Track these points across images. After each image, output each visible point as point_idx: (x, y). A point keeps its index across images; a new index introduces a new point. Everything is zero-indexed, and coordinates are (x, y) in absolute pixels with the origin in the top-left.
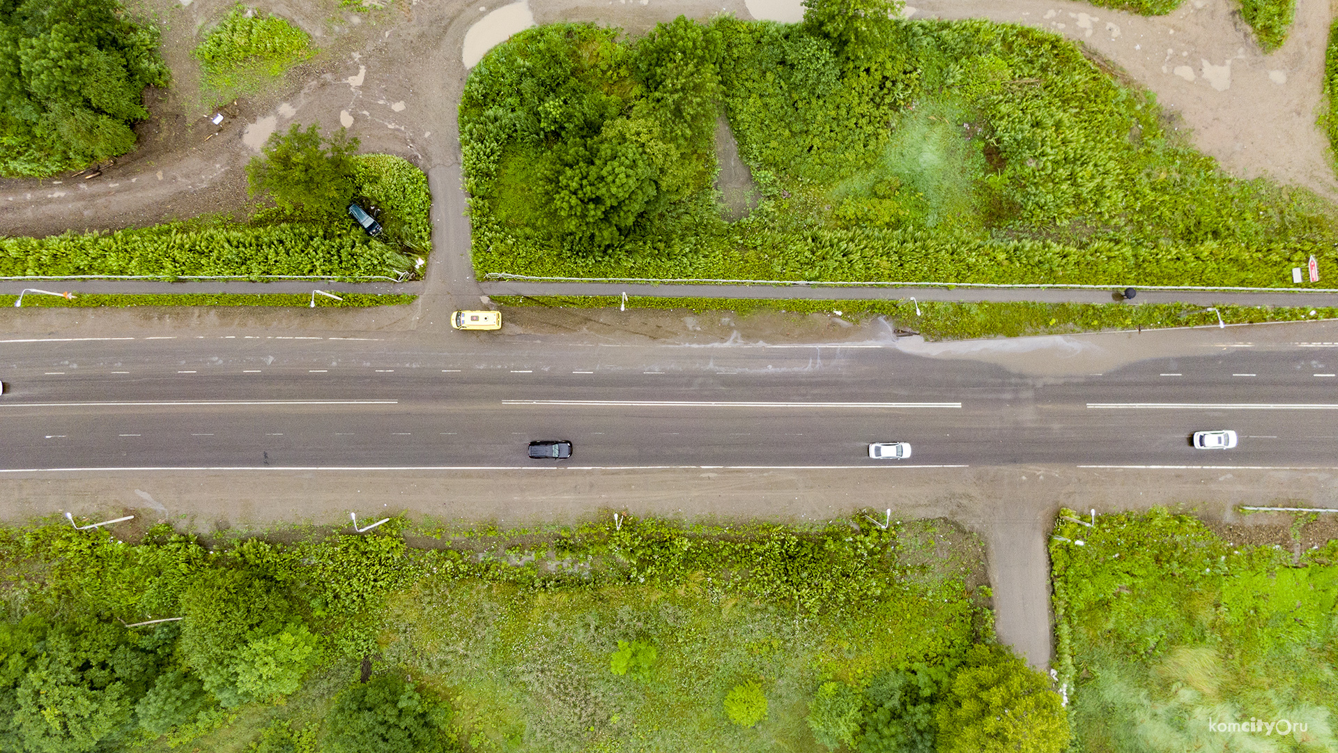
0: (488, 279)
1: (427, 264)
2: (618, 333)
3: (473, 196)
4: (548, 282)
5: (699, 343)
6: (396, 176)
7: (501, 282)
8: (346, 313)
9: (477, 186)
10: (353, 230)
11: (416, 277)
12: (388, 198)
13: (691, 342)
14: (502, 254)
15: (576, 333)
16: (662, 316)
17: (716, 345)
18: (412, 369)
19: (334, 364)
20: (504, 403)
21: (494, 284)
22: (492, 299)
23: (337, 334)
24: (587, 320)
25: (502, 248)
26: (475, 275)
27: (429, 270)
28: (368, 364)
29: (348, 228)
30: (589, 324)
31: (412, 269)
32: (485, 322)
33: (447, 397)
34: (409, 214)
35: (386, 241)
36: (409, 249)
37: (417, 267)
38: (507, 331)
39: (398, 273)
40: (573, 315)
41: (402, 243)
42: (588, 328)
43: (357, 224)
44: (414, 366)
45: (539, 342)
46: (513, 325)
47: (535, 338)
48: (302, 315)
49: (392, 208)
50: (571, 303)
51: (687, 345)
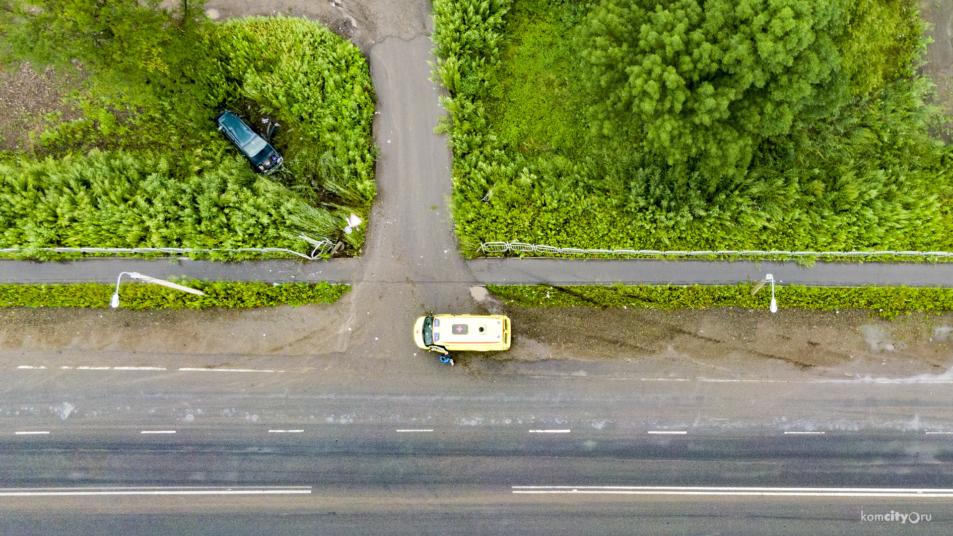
0: (485, 254)
1: (367, 225)
2: (734, 356)
3: (453, 95)
4: (601, 258)
5: (891, 374)
6: (307, 59)
7: (510, 261)
8: (212, 320)
9: (463, 75)
10: (226, 162)
11: (346, 251)
12: (291, 99)
13: (876, 373)
14: (511, 206)
15: (654, 357)
16: (820, 324)
17: (925, 379)
18: (339, 426)
19: (190, 418)
20: (518, 491)
21: (495, 263)
22: (493, 292)
23: (194, 359)
24: (675, 331)
25: (511, 193)
26: (459, 247)
27: (371, 236)
28: (255, 418)
29: (217, 158)
30: (678, 339)
31: (338, 235)
32: (480, 337)
33: (407, 481)
34: (333, 129)
35: (289, 182)
36: (333, 197)
37: (348, 231)
38: (521, 354)
39: (311, 241)
40: (648, 323)
41: (320, 186)
42: (676, 348)
43: (234, 150)
44: (343, 421)
45: (582, 373)
46: (533, 342)
47: (577, 366)
48: (127, 325)
49: (302, 119)
50: (644, 300)
51: (868, 379)
